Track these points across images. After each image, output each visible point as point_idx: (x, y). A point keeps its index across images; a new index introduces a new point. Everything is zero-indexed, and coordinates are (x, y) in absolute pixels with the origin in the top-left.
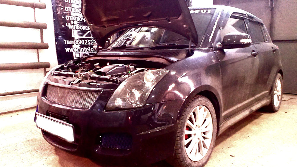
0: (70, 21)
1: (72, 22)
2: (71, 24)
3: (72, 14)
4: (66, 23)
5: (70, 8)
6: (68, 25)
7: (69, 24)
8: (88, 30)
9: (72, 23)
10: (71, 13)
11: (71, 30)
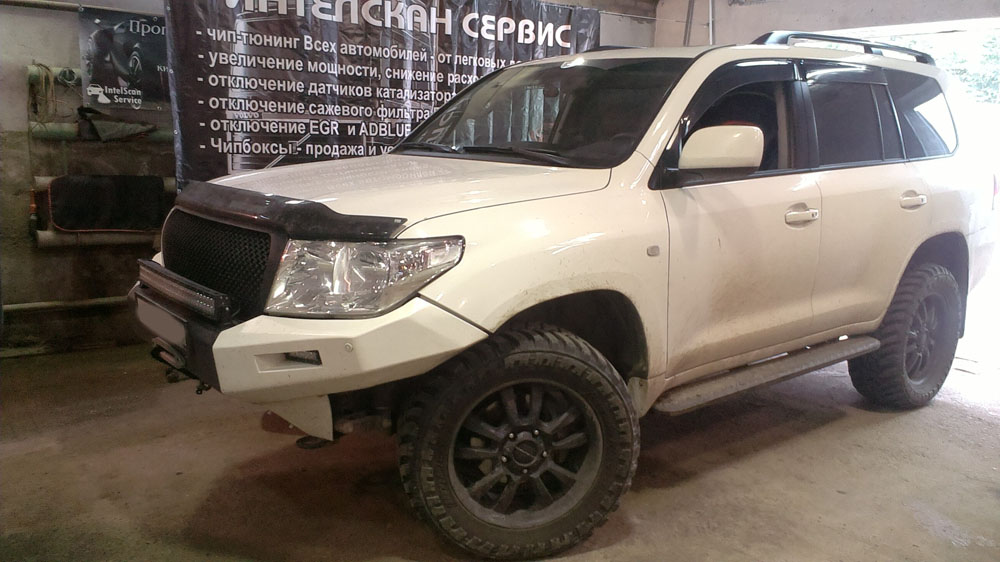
0: (221, 134)
1: (229, 135)
2: (224, 140)
3: (229, 114)
4: (212, 139)
5: (224, 100)
6: (216, 143)
7: (220, 140)
8: (279, 154)
9: (229, 139)
10: (227, 112)
11: (224, 155)
